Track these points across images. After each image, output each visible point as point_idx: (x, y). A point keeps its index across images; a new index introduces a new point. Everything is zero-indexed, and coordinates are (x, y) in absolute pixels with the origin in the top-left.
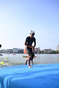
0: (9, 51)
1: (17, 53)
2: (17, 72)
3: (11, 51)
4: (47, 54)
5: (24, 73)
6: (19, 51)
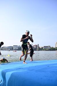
0: (9, 48)
1: (17, 50)
3: (12, 48)
6: (19, 48)
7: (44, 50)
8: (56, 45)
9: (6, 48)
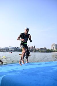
1: (13, 51)
6: (15, 49)
7: (40, 52)
8: (51, 47)
9: (1, 49)
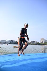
0: (2, 42)
2: (7, 60)
3: (4, 42)
4: (33, 45)
5: (13, 61)
6: (11, 42)
8: (41, 41)
